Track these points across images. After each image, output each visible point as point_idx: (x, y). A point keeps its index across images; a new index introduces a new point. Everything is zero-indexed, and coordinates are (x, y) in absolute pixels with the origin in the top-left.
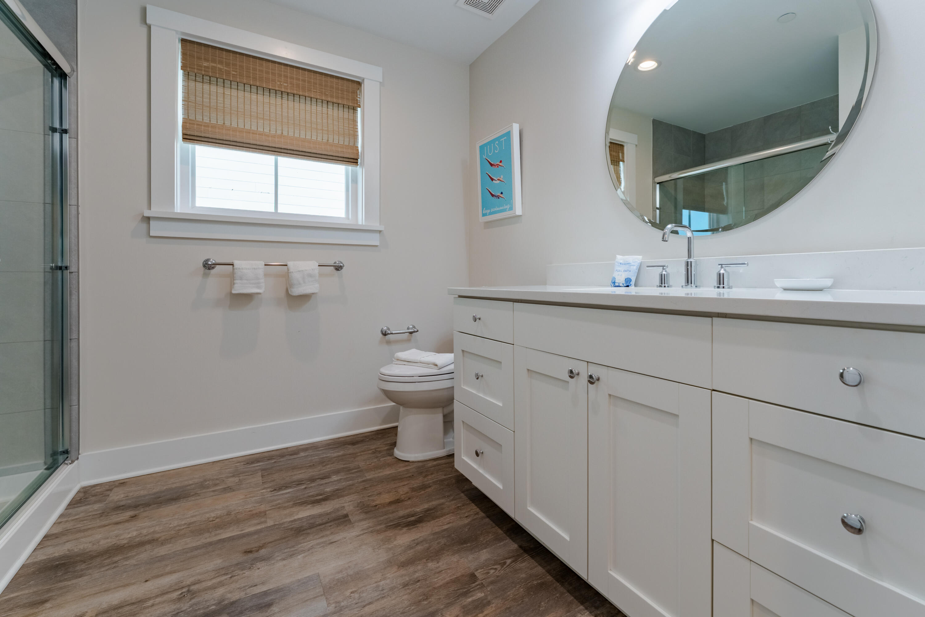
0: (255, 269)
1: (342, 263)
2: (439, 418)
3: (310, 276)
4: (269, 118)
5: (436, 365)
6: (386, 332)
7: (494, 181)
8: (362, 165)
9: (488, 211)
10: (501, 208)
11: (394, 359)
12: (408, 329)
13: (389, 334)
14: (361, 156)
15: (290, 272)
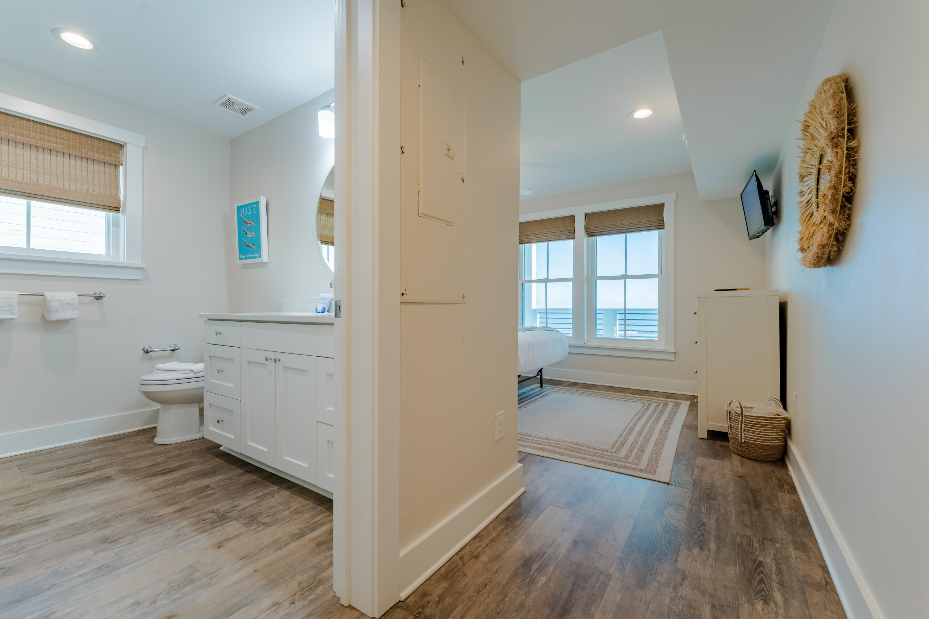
0: (8, 298)
1: (102, 293)
2: (196, 410)
3: (69, 304)
4: (22, 167)
5: (193, 371)
6: (147, 350)
7: (247, 235)
8: (124, 212)
9: (244, 257)
10: (253, 255)
11: (154, 370)
12: (170, 347)
13: (150, 352)
14: (123, 205)
15: (48, 301)
